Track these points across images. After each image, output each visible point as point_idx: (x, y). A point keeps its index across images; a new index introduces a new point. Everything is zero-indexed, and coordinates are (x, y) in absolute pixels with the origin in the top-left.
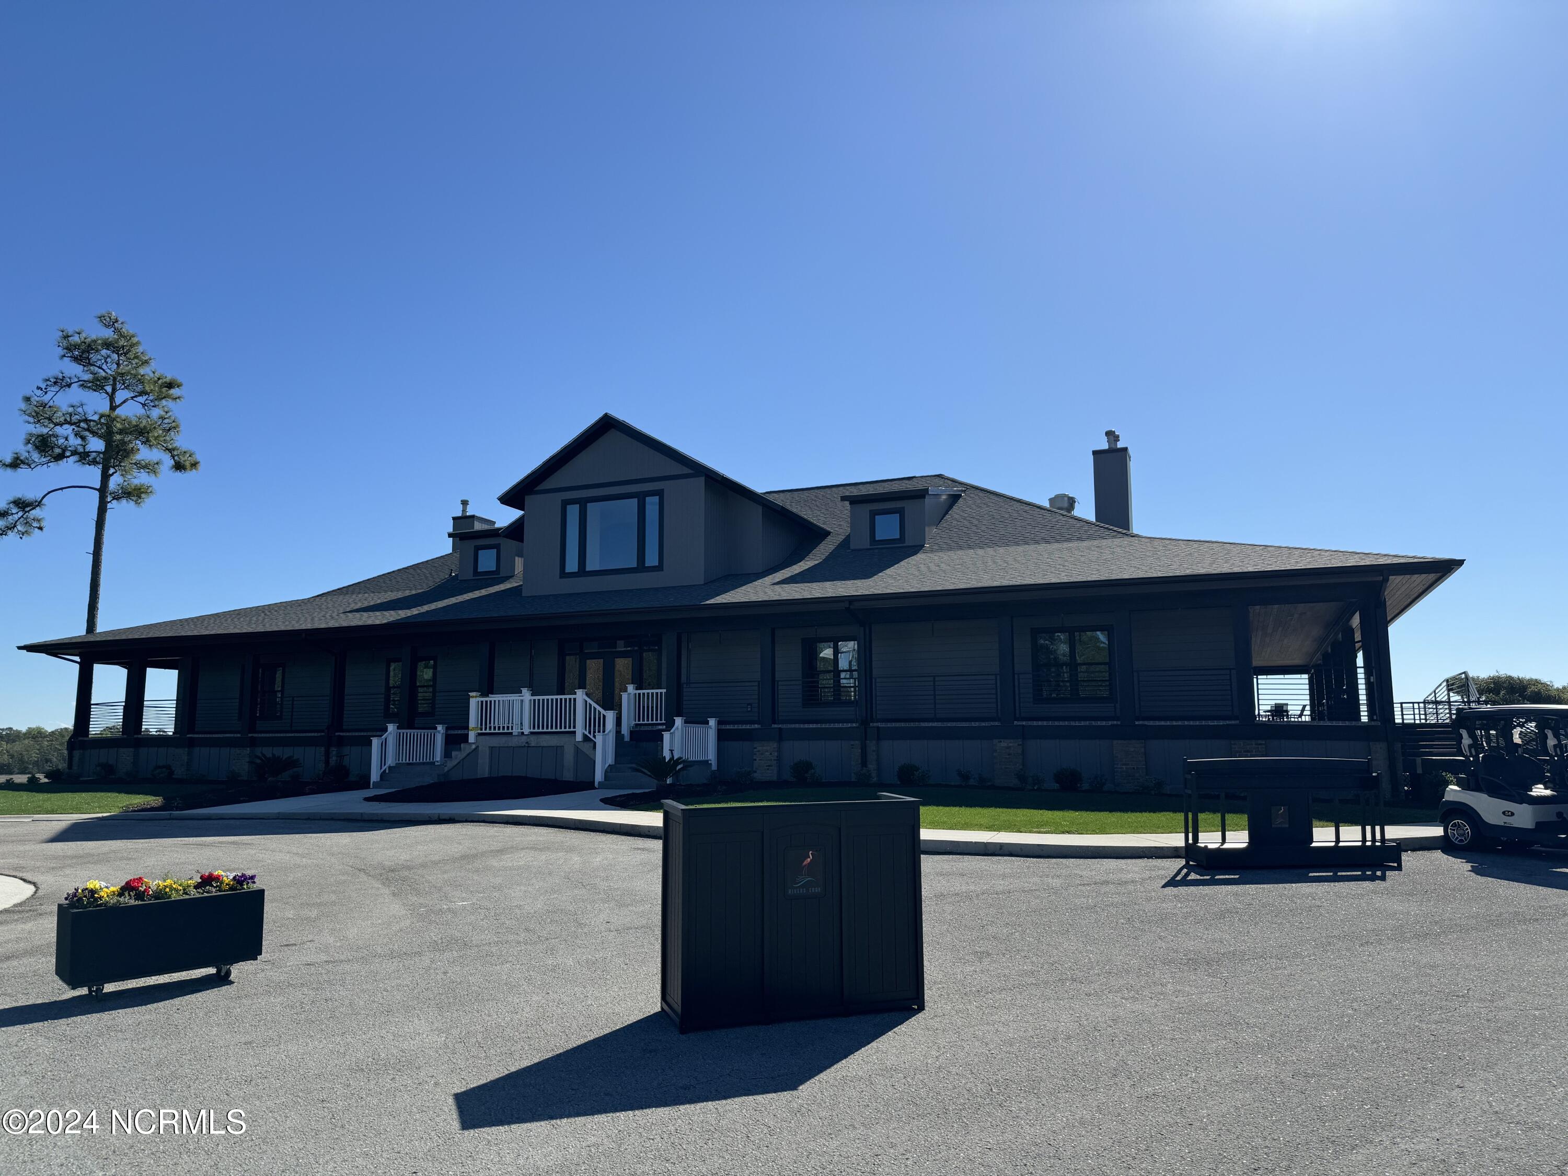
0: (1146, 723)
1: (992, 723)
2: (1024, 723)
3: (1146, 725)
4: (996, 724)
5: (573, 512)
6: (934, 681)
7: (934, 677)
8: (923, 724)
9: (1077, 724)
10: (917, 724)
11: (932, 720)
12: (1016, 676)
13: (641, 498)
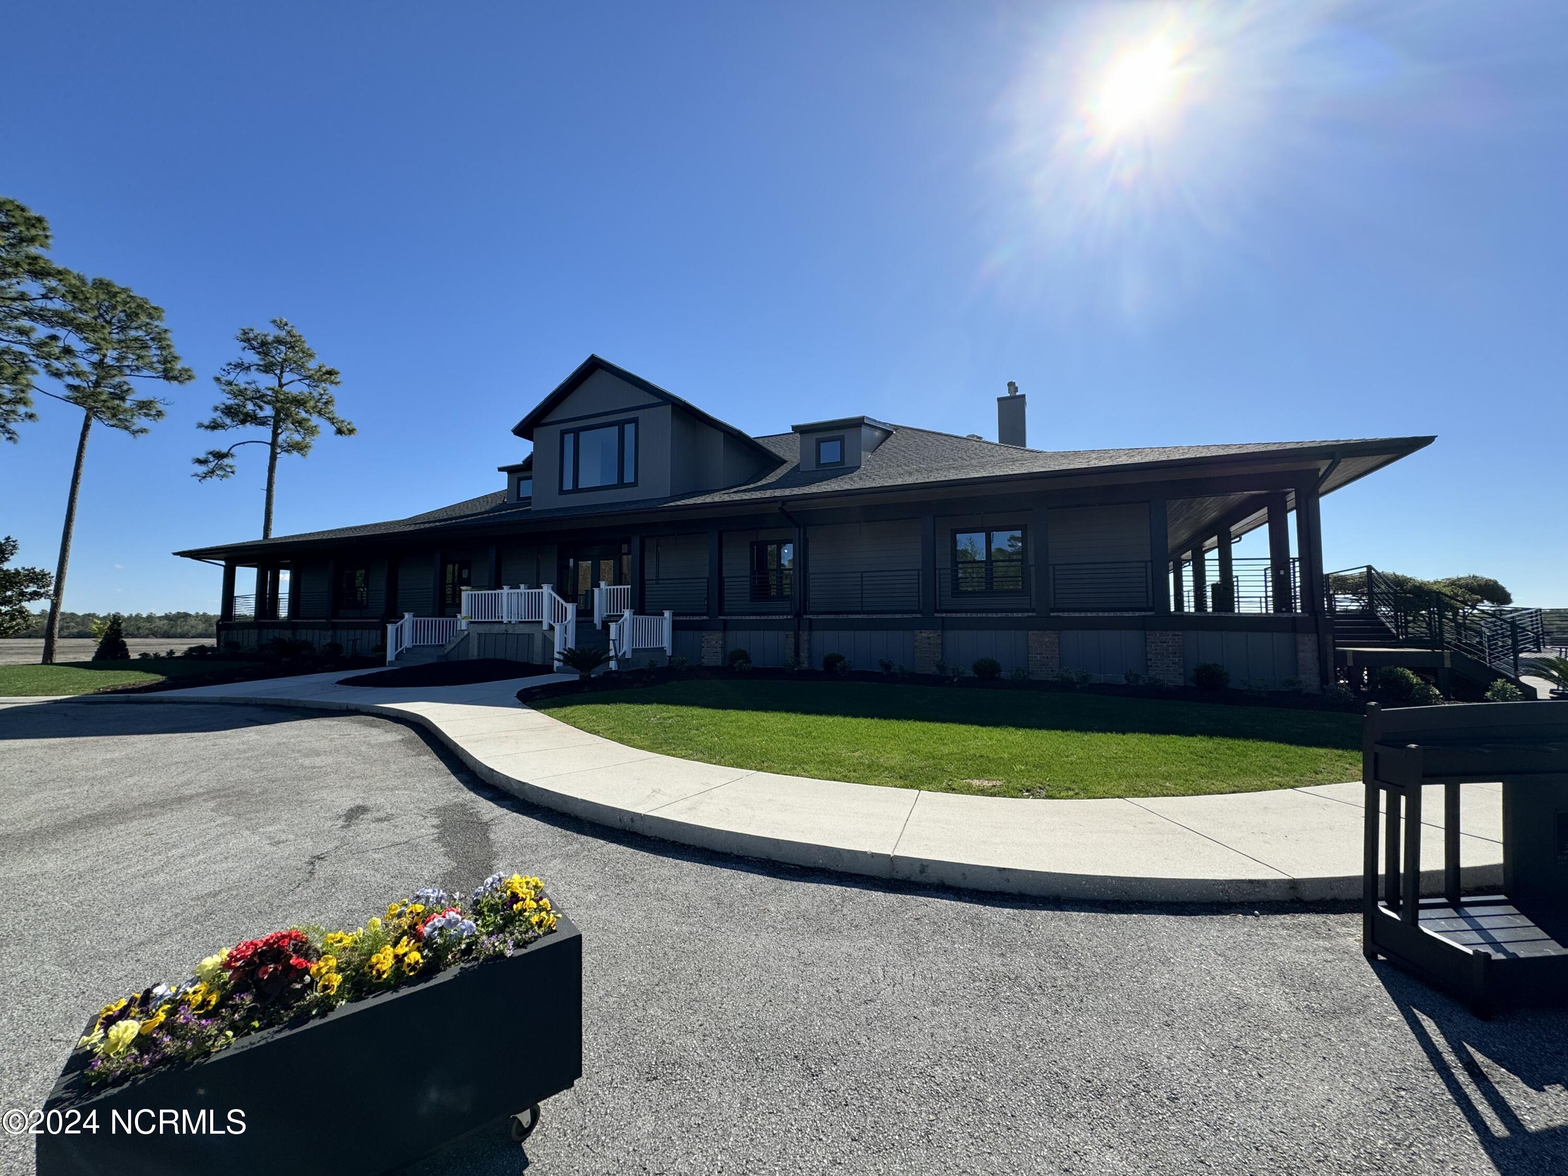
0: (1061, 614)
1: (914, 615)
2: (944, 615)
3: (1060, 616)
4: (919, 616)
5: (569, 439)
6: (862, 577)
7: (862, 572)
8: (851, 616)
9: (994, 615)
10: (845, 616)
11: (859, 613)
12: (937, 571)
13: (621, 425)
